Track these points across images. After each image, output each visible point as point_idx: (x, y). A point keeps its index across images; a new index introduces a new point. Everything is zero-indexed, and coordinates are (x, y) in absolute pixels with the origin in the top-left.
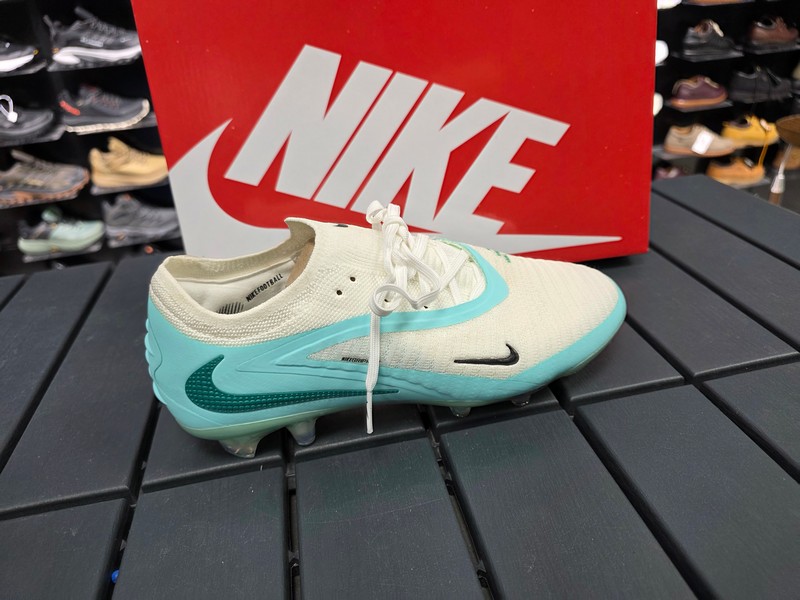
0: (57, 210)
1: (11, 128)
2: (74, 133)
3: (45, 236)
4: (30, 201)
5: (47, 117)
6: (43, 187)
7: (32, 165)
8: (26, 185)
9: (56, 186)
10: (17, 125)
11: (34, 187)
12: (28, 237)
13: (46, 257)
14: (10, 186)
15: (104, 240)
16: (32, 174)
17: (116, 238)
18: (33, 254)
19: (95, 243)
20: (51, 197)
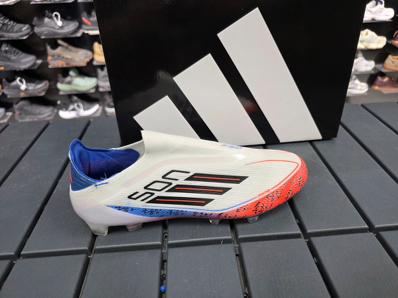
0: (76, 71)
1: (58, 29)
2: (88, 34)
3: (69, 83)
4: (65, 66)
5: (75, 25)
6: (71, 59)
7: (67, 48)
8: (63, 57)
9: (77, 59)
10: (62, 27)
11: (67, 59)
12: (62, 83)
13: (70, 93)
14: (56, 57)
15: (97, 87)
16: (67, 52)
17: (103, 87)
18: (64, 91)
19: (92, 88)
20: (74, 64)
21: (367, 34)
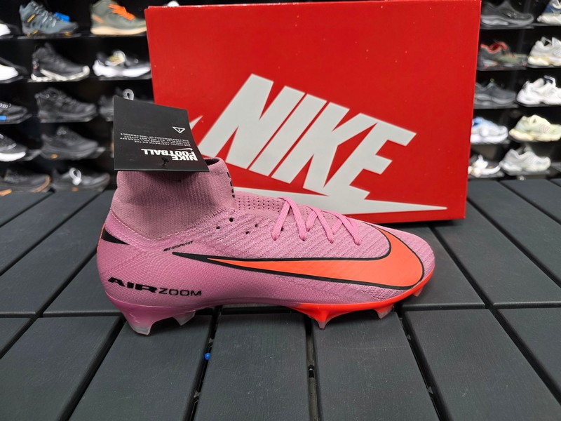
21: (534, 121)
